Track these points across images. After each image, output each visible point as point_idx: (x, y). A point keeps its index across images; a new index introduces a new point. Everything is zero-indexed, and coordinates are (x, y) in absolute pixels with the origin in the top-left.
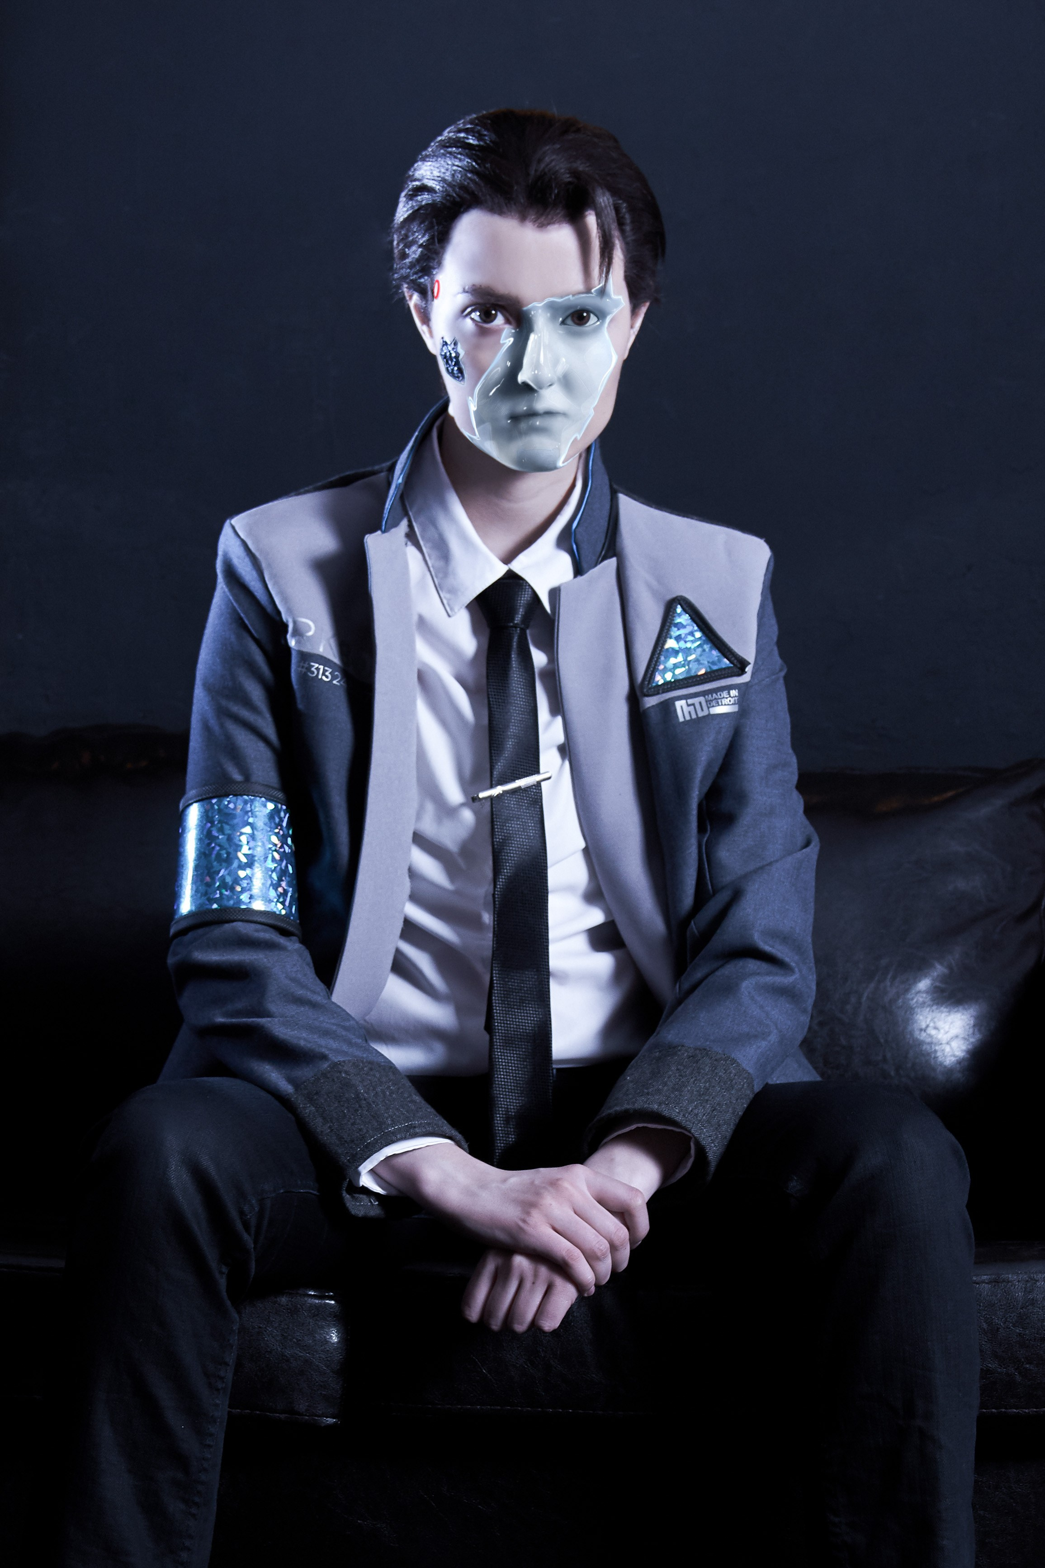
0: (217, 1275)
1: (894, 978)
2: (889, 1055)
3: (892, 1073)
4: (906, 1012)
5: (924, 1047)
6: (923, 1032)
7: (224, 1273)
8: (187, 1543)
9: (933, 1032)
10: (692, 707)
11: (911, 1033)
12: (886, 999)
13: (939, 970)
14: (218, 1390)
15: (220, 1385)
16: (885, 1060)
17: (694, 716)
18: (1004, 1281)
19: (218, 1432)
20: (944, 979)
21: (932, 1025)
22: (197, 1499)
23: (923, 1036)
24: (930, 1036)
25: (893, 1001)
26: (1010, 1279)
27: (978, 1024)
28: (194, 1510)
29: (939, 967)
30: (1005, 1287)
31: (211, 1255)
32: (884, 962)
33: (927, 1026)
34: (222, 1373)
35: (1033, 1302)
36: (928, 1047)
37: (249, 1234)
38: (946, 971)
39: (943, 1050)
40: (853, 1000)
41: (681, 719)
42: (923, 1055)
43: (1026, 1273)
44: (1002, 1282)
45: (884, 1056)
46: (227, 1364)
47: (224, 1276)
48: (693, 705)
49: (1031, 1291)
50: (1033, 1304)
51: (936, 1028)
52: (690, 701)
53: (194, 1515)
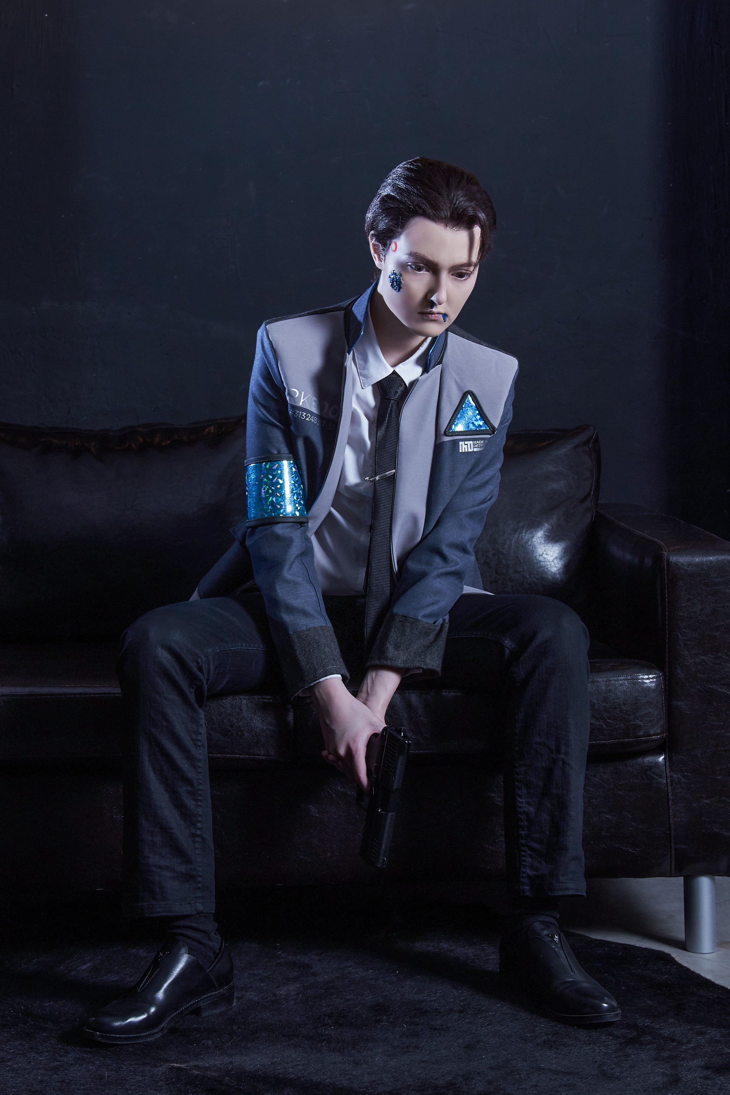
0: (188, 694)
1: (526, 532)
2: (525, 568)
3: (528, 577)
4: (533, 547)
5: (542, 563)
6: (541, 556)
7: (192, 692)
8: (199, 819)
9: (546, 556)
10: (467, 445)
11: (535, 557)
12: (523, 542)
13: (546, 526)
14: (199, 746)
15: (199, 744)
16: (524, 570)
17: (466, 451)
18: (596, 682)
19: (204, 766)
20: (549, 531)
21: (545, 553)
22: (200, 798)
23: (541, 558)
24: (545, 558)
25: (527, 543)
26: (599, 680)
27: (565, 552)
28: (199, 804)
29: (546, 525)
30: (597, 684)
31: (184, 684)
32: (521, 524)
33: (543, 553)
34: (200, 738)
35: (610, 691)
36: (544, 563)
37: (203, 673)
38: (550, 527)
39: (550, 565)
40: (508, 543)
41: (461, 451)
42: (541, 567)
43: (605, 677)
44: (595, 682)
45: (523, 569)
46: (201, 734)
47: (193, 694)
48: (467, 444)
49: (609, 685)
50: (610, 692)
51: (546, 554)
52: (466, 443)
53: (200, 806)
